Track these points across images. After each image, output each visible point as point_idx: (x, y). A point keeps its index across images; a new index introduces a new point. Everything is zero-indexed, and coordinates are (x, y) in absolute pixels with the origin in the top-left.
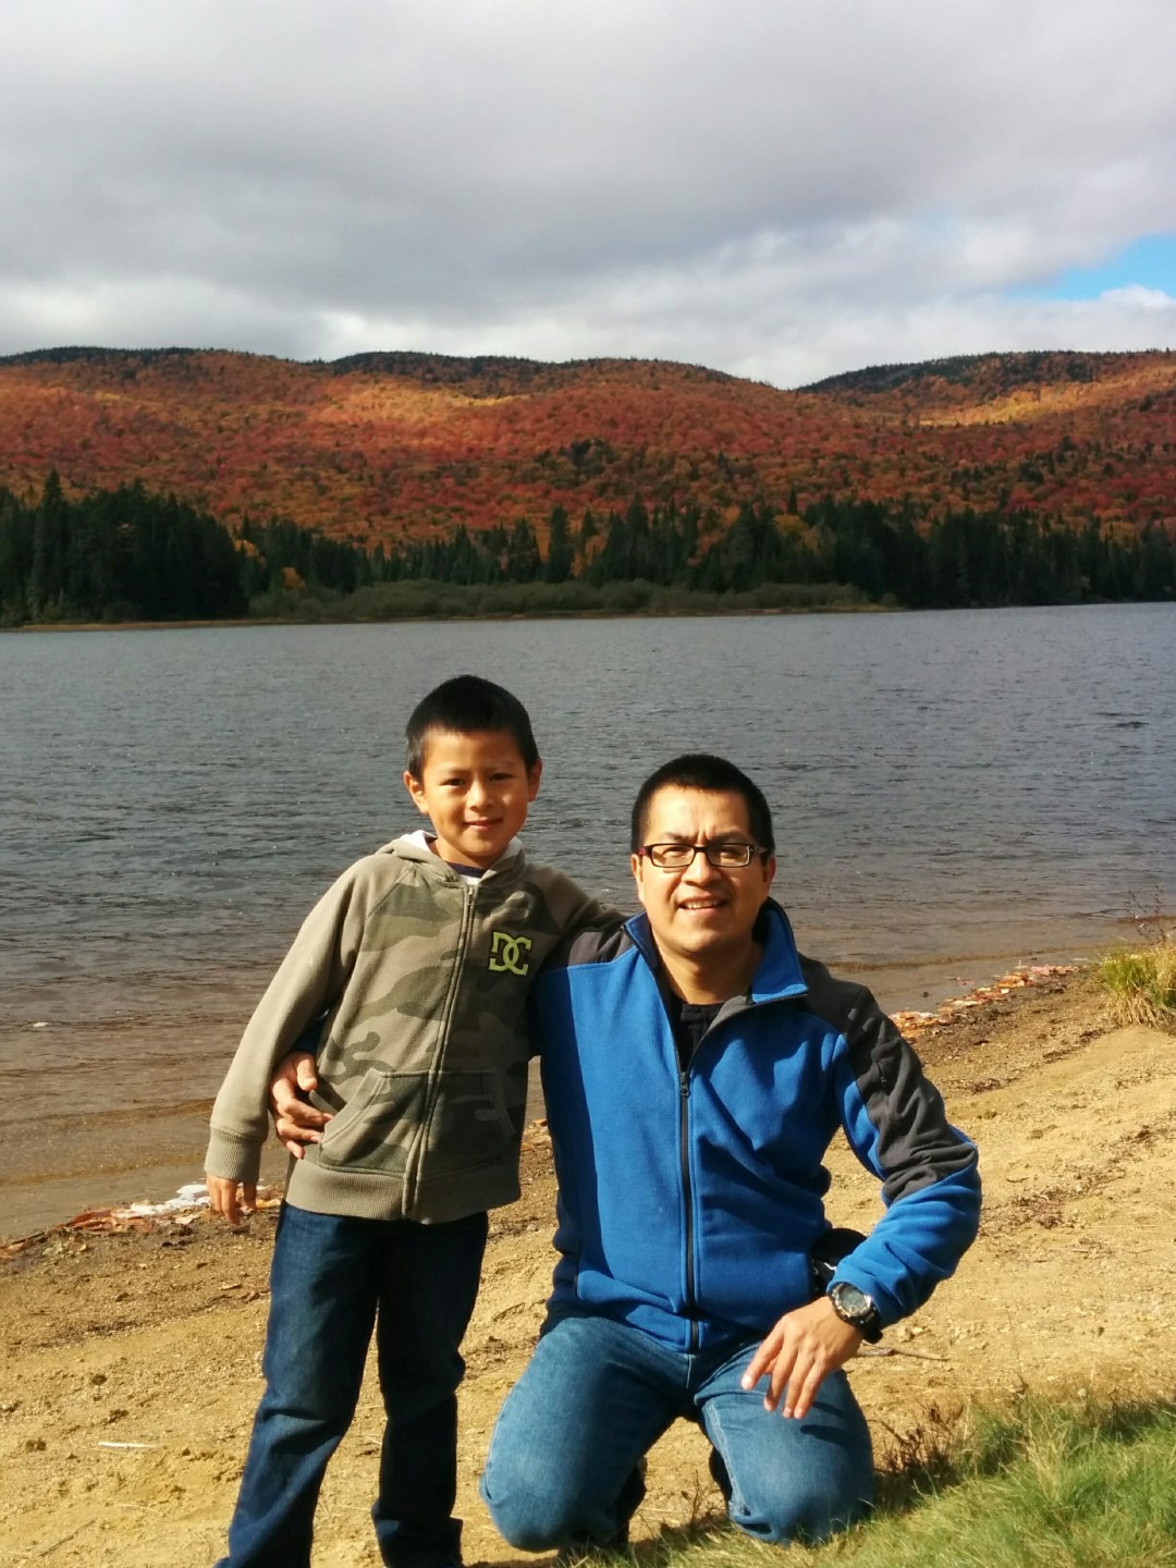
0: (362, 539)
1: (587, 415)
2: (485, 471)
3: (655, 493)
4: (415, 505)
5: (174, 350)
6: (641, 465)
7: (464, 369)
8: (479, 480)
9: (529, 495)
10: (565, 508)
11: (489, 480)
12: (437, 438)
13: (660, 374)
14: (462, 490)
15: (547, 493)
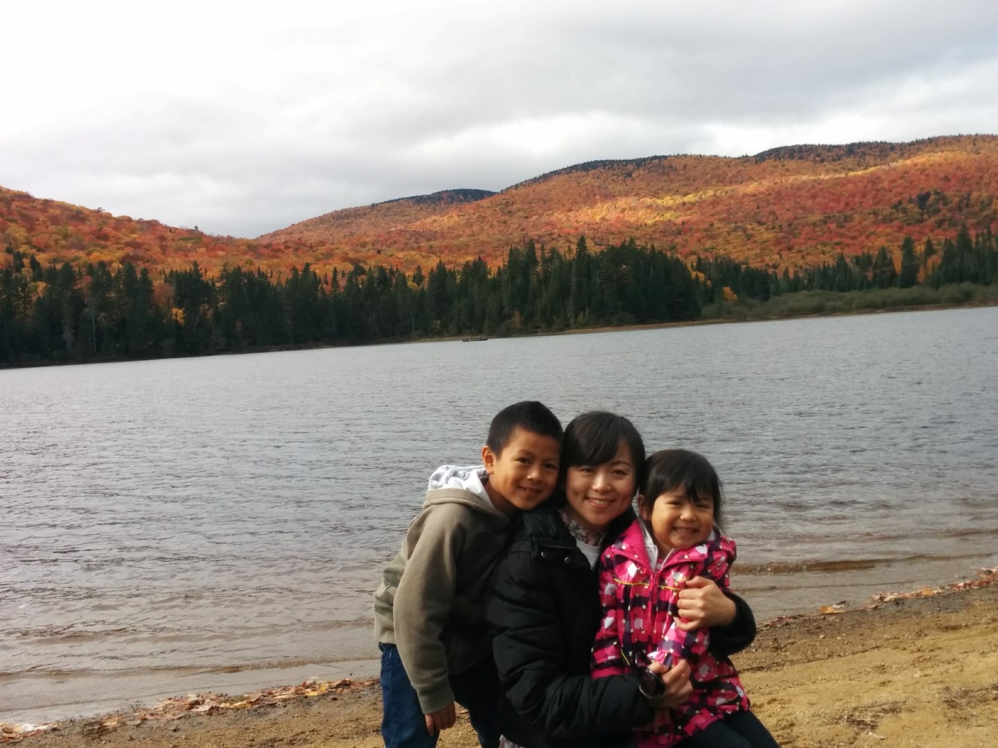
0: (775, 267)
1: (928, 175)
2: (857, 217)
3: (979, 223)
4: (809, 243)
5: (655, 158)
6: (967, 206)
7: (842, 152)
8: (853, 223)
9: (888, 230)
10: (913, 237)
11: (860, 223)
12: (824, 198)
13: (980, 144)
14: (841, 231)
15: (900, 229)
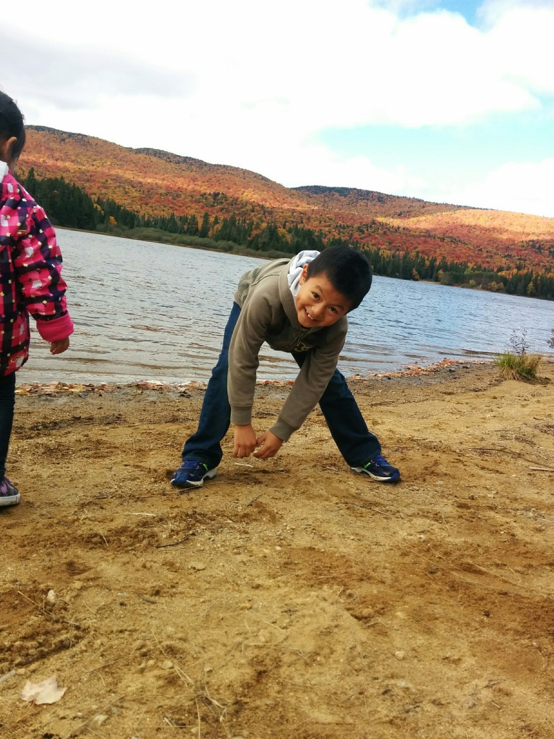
0: (137, 212)
1: (220, 183)
2: (183, 196)
3: (239, 214)
4: (157, 203)
6: (236, 204)
7: (180, 160)
8: (181, 199)
9: (197, 207)
10: (209, 213)
11: (184, 199)
12: (168, 182)
13: (246, 174)
14: (175, 201)
15: (203, 207)
